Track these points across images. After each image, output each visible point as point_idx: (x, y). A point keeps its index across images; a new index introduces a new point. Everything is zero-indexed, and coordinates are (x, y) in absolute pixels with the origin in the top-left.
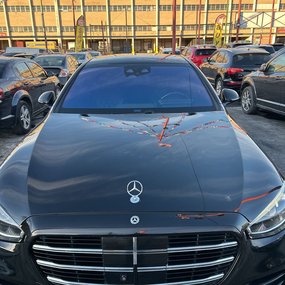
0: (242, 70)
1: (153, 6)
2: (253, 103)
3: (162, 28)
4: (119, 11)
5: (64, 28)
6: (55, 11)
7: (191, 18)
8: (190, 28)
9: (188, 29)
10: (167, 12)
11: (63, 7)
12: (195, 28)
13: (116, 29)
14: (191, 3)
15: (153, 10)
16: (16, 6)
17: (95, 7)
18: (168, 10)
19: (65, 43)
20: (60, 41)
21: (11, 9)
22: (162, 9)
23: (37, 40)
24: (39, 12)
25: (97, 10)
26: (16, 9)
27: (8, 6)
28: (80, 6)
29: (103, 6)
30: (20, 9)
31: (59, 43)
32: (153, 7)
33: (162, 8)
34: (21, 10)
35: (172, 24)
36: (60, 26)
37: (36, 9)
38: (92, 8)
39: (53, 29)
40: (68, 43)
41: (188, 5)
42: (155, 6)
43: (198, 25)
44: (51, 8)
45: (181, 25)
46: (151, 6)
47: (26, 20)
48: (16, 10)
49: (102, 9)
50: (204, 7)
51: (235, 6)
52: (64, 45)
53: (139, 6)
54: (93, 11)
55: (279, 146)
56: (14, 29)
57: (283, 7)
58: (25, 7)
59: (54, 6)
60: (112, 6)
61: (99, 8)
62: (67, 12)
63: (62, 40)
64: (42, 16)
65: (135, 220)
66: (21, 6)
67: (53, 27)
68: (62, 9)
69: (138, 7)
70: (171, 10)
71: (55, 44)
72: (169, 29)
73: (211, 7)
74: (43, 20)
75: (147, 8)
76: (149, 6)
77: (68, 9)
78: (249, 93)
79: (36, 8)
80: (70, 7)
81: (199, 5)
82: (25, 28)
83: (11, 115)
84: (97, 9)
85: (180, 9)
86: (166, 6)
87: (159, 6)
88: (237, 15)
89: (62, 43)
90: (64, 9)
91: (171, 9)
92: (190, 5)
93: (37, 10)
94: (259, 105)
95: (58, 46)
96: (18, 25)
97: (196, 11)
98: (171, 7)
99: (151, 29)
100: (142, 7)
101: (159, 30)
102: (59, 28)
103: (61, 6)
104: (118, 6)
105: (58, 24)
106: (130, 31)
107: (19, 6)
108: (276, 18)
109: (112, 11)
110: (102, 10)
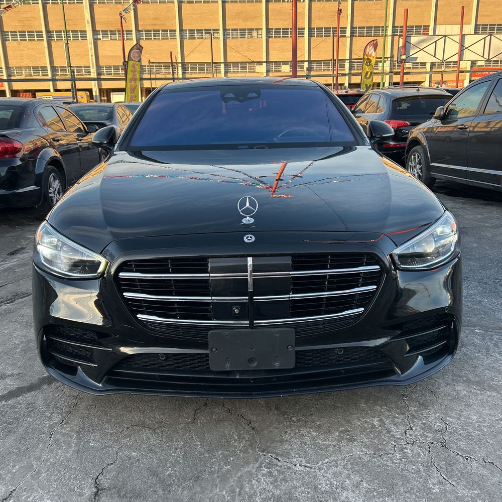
0: (408, 123)
1: (257, 29)
2: (424, 171)
3: (274, 68)
4: (198, 38)
5: (103, 69)
6: (87, 39)
7: (323, 49)
8: (323, 66)
9: (318, 69)
10: (281, 39)
11: (101, 33)
12: (330, 66)
13: (193, 69)
14: (323, 24)
15: (258, 37)
16: (20, 32)
17: (156, 31)
18: (283, 37)
19: (105, 95)
20: (96, 91)
21: (10, 36)
22: (273, 36)
23: (56, 90)
24: (59, 42)
25: (161, 37)
26: (18, 36)
27: (5, 32)
28: (131, 31)
29: (170, 31)
30: (27, 36)
31: (94, 94)
32: (258, 32)
33: (273, 33)
34: (27, 39)
35: (291, 60)
36: (97, 66)
37: (55, 36)
38: (151, 34)
39: (83, 71)
40: (111, 93)
41: (317, 28)
42: (261, 29)
43: (335, 60)
44: (81, 34)
45: (306, 61)
46: (253, 29)
47: (37, 55)
48: (19, 39)
49: (169, 35)
50: (346, 31)
51: (399, 29)
52: (102, 98)
53: (233, 30)
54: (154, 39)
55: (464, 228)
56: (16, 71)
57: (482, 30)
58: (35, 34)
59: (86, 31)
60: (186, 30)
61: (164, 34)
62: (109, 41)
63: (101, 90)
64: (67, 47)
65: (249, 238)
66: (28, 32)
67: (85, 67)
68: (100, 37)
69: (231, 32)
70: (288, 37)
71: (88, 96)
72: (286, 69)
73: (357, 32)
74: (68, 54)
75: (247, 34)
76: (251, 30)
77: (109, 35)
78: (419, 157)
79: (53, 35)
80: (113, 33)
81: (336, 28)
82: (36, 70)
83: (34, 186)
84: (161, 35)
85: (304, 34)
86: (280, 29)
87: (268, 30)
88: (401, 40)
89: (100, 95)
90: (103, 37)
91: (289, 35)
92: (322, 28)
93: (55, 38)
94: (434, 174)
95: (93, 99)
96: (23, 64)
97: (331, 39)
98: (288, 32)
99: (254, 69)
100: (239, 31)
101: (268, 72)
102: (95, 69)
103: (97, 31)
104: (197, 30)
105: (92, 61)
106: (219, 72)
107: (25, 32)
108: (466, 45)
109: (187, 38)
110: (169, 37)
